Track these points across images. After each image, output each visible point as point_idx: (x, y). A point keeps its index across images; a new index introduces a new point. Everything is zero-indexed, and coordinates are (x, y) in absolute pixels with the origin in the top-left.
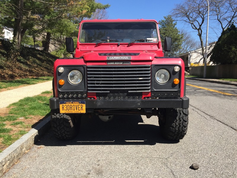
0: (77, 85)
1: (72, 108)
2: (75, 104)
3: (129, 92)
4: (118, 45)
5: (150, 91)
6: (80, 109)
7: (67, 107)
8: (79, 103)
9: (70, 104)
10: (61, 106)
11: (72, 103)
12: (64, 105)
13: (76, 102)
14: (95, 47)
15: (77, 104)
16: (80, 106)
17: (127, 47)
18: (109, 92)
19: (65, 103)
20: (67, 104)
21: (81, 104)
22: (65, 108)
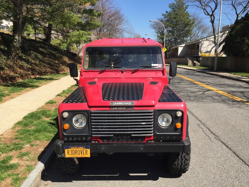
0: (82, 128)
1: (77, 152)
2: (80, 149)
3: (132, 135)
4: (122, 72)
5: (152, 134)
6: (85, 153)
7: (72, 152)
8: (84, 148)
9: (75, 149)
10: (66, 150)
11: (77, 148)
12: (69, 149)
13: (81, 147)
14: (99, 74)
15: (81, 149)
16: (84, 151)
17: (132, 73)
18: (113, 135)
19: (71, 148)
20: (72, 149)
21: (85, 149)
22: (70, 153)
